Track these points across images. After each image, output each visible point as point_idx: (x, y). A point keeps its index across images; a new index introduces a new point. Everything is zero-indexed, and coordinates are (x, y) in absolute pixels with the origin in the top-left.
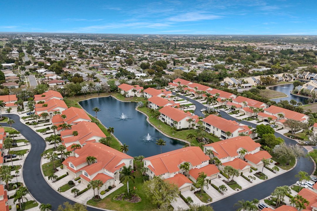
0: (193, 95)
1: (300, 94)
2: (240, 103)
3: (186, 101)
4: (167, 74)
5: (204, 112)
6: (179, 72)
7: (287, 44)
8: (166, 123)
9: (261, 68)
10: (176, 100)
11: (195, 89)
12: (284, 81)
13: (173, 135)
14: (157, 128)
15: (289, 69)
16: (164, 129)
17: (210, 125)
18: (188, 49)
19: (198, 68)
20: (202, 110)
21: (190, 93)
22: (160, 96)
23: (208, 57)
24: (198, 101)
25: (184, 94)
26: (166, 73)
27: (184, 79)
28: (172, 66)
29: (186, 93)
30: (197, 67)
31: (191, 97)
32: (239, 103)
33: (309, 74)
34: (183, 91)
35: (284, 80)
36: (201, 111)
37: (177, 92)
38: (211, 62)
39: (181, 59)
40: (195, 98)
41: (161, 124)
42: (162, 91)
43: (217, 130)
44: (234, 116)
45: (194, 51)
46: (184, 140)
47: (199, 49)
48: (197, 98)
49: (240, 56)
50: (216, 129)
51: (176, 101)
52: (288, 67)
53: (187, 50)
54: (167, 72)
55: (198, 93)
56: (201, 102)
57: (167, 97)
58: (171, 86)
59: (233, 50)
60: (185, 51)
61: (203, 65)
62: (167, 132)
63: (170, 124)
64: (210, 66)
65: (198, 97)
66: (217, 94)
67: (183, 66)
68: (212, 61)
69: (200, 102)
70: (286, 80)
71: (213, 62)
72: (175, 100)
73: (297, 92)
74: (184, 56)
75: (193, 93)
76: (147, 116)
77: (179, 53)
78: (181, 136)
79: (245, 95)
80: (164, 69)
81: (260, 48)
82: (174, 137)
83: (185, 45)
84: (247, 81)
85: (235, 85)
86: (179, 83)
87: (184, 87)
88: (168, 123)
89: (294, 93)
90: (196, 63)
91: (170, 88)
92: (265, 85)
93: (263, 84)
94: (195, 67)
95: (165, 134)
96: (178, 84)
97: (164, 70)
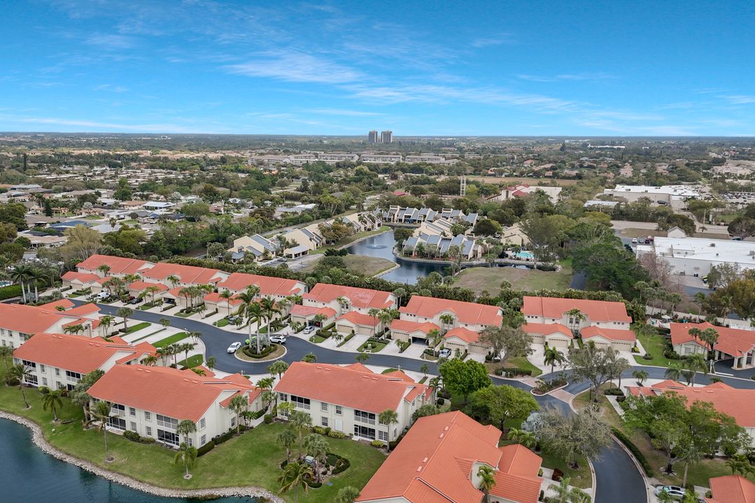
0: (170, 301)
1: (418, 256)
2: (329, 302)
3: (155, 327)
4: (35, 245)
5: (242, 353)
6: (83, 235)
7: (302, 152)
8: (134, 437)
9: (295, 205)
10: (120, 330)
11: (169, 283)
12: (363, 230)
13: (189, 482)
14: (102, 469)
15: (353, 204)
16: (139, 466)
17: (307, 402)
18: (69, 169)
19: (130, 218)
20: (231, 349)
21: (157, 296)
22: (56, 329)
23: (143, 187)
24: (195, 317)
25: (138, 302)
26: (33, 242)
27: (115, 255)
28: (42, 219)
29: (140, 300)
30: (129, 215)
31: (165, 310)
32: (326, 305)
33: (401, 209)
34: (127, 292)
35: (363, 227)
36: (230, 353)
37: (109, 302)
38: (158, 198)
39: (60, 195)
40: (182, 311)
41: (111, 446)
42: (60, 309)
43: (339, 412)
44: (330, 344)
45: (91, 174)
46: (239, 486)
47: (104, 168)
48: (189, 311)
49: (225, 181)
50: (332, 409)
51: (121, 334)
52: (350, 199)
53: (67, 172)
54: (35, 240)
55: (187, 293)
56: (210, 321)
57: (86, 328)
58: (75, 282)
59: (197, 167)
60: (61, 173)
61: (140, 207)
62: (159, 477)
63: (155, 436)
64: (163, 210)
65: (189, 305)
66: (250, 287)
67: (78, 215)
68: (162, 197)
69: (203, 321)
70: (365, 228)
71: (166, 197)
72: (117, 333)
73: (409, 254)
74: (68, 188)
75: (169, 295)
76: (30, 425)
77: (46, 180)
78: (222, 473)
79: (328, 280)
80: (19, 231)
81: (257, 160)
82: (197, 489)
83: (50, 157)
84: (293, 241)
85: (270, 255)
86: (105, 269)
87: (129, 279)
88: (143, 433)
89: (405, 256)
90: (116, 204)
91: (74, 290)
92: (333, 244)
93: (327, 242)
94: (122, 216)
95: (152, 485)
96: (101, 274)
97: (20, 234)
